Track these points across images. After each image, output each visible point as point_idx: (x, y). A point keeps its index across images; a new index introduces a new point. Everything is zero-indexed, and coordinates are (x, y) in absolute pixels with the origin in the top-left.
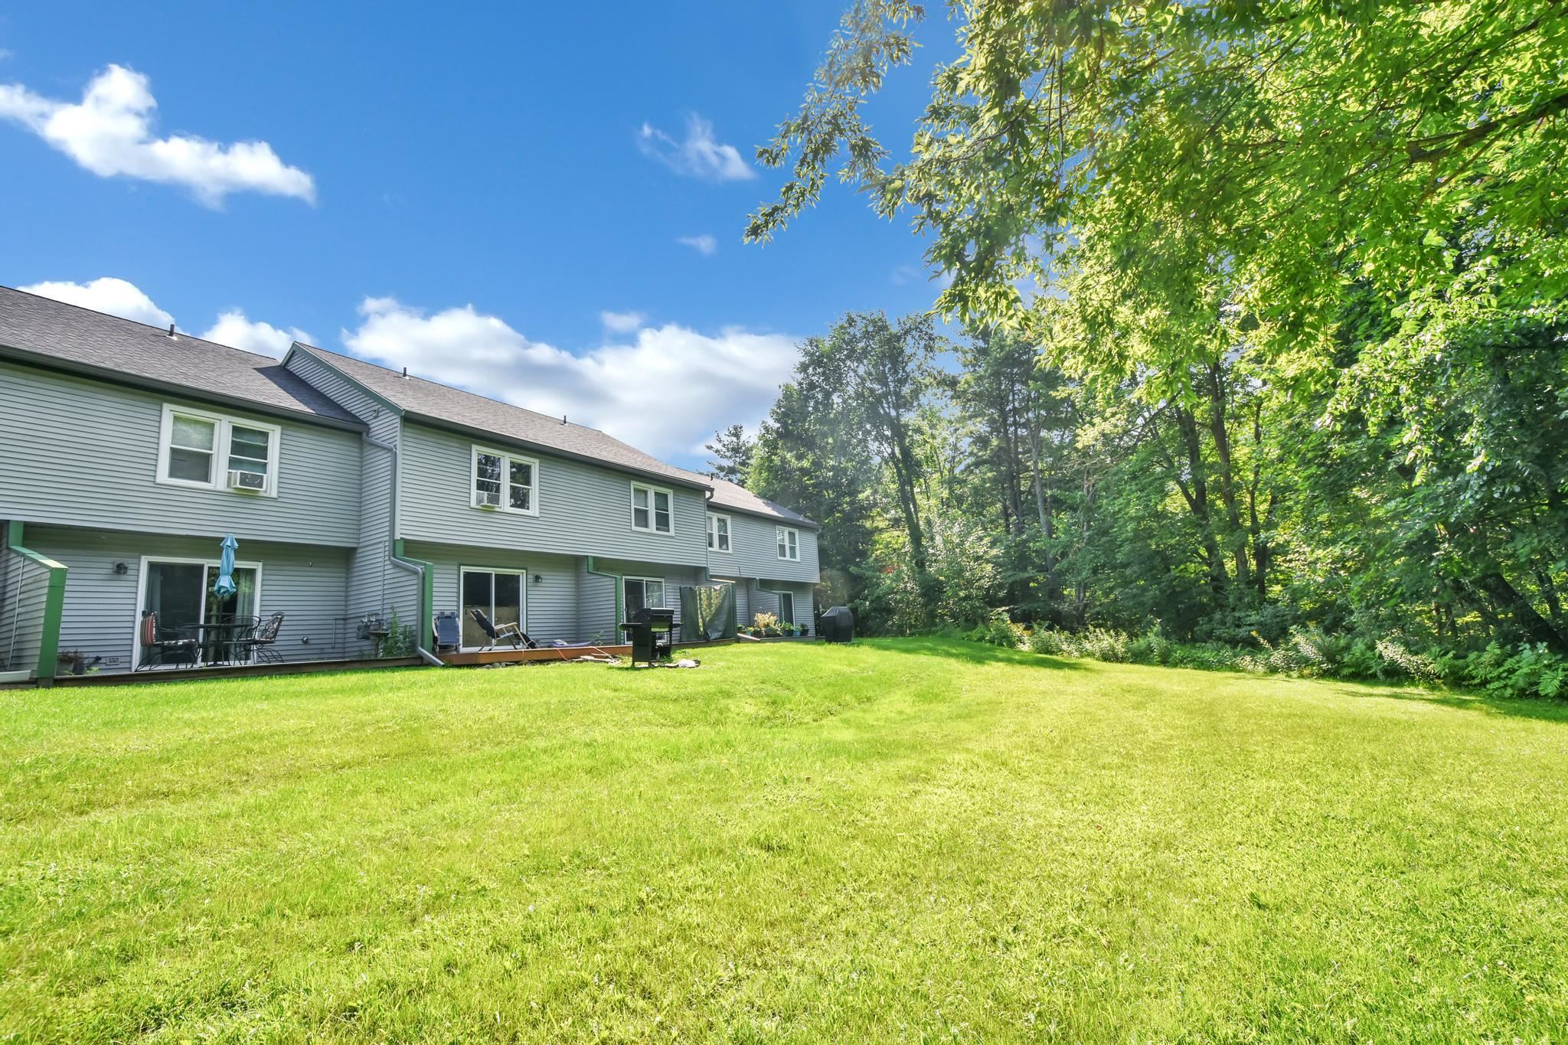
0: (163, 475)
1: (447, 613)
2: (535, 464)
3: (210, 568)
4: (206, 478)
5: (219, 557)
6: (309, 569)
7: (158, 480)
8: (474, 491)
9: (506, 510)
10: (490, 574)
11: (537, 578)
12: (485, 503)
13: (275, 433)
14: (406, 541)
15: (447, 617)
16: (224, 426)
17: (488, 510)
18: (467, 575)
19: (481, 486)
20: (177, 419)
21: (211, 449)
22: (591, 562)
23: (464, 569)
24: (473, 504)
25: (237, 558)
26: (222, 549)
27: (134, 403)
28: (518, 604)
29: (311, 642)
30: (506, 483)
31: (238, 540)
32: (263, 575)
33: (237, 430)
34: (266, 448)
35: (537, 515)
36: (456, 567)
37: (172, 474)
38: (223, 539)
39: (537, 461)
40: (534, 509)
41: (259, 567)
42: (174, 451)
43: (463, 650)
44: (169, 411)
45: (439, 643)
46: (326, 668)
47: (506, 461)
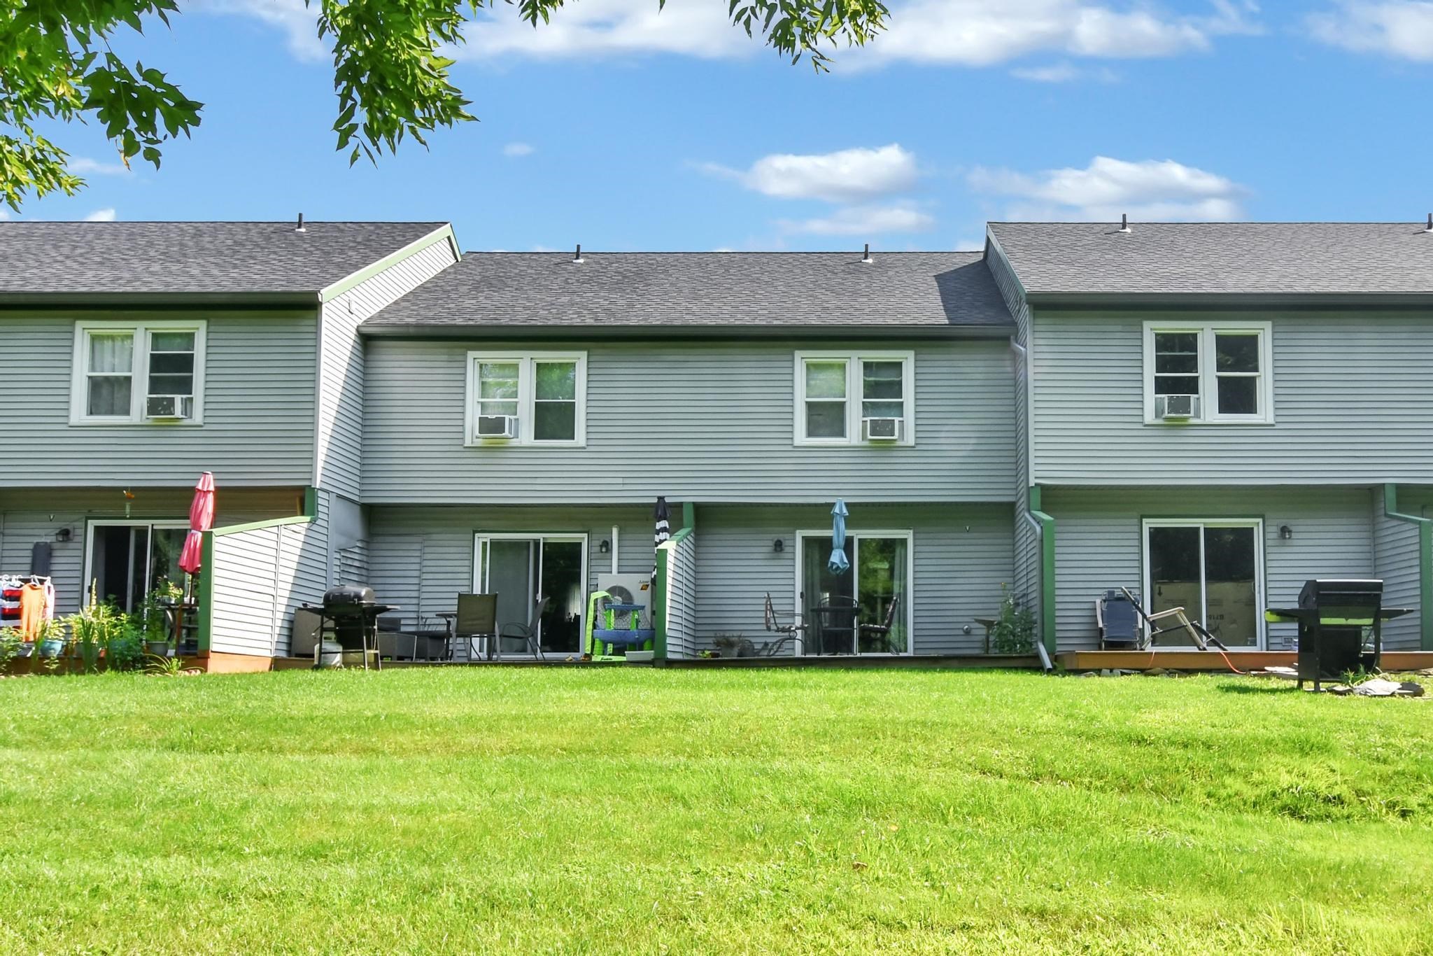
0: (800, 436)
1: (1118, 593)
2: (1264, 332)
3: (859, 540)
4: (841, 433)
5: (831, 527)
6: (966, 535)
7: (797, 442)
8: (1150, 396)
9: (1209, 420)
10: (1198, 529)
11: (1284, 531)
12: (1166, 414)
13: (907, 358)
14: (1043, 488)
15: (1119, 599)
16: (854, 362)
17: (1174, 425)
18: (1156, 534)
19: (1162, 386)
20: (809, 367)
21: (844, 397)
22: (1391, 495)
23: (1148, 524)
24: (1149, 417)
25: (848, 526)
26: (832, 517)
27: (768, 357)
28: (1251, 576)
29: (974, 632)
30: (1208, 373)
31: (847, 505)
32: (915, 546)
33: (867, 366)
34: (900, 383)
35: (1271, 420)
36: (1136, 521)
37: (811, 433)
38: (833, 504)
39: (1268, 325)
40: (1265, 411)
41: (908, 535)
42: (810, 405)
43: (1149, 648)
44: (802, 358)
45: (1104, 637)
46: (955, 663)
47: (1207, 334)
